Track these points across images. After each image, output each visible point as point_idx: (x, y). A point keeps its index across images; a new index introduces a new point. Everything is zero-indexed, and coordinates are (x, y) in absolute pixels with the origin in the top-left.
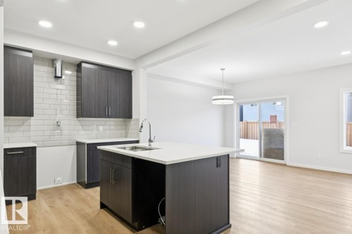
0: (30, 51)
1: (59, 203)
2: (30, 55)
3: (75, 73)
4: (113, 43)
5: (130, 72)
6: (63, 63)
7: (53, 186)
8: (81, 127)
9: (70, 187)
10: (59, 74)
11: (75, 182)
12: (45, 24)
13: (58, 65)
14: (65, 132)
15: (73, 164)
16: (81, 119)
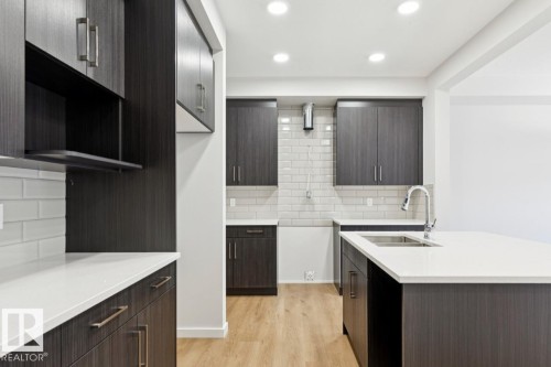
0: (274, 100)
1: (298, 308)
2: (274, 105)
3: (331, 120)
4: (377, 58)
5: (419, 101)
6: (314, 107)
7: (303, 281)
8: (339, 201)
9: (323, 288)
10: (309, 125)
11: (332, 281)
12: (281, 58)
13: (308, 111)
14: (318, 207)
15: (328, 254)
16: (340, 187)
